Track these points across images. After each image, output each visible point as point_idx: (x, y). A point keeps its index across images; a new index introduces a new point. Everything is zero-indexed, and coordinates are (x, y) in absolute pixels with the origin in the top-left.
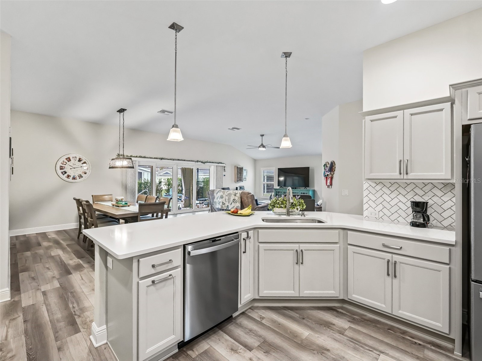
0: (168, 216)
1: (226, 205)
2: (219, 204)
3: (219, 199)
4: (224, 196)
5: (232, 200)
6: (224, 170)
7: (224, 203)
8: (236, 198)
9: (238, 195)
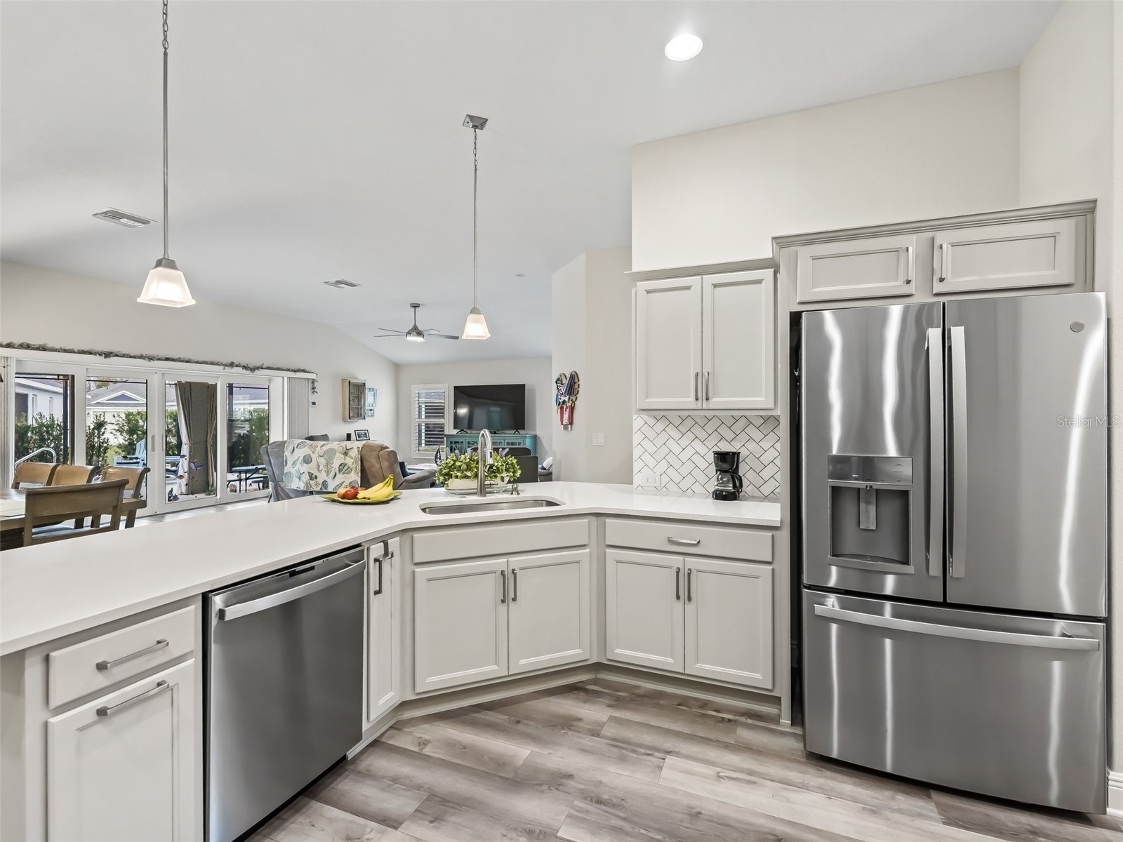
0: (136, 520)
1: (320, 480)
2: (300, 478)
3: (298, 465)
4: (314, 457)
5: (336, 465)
6: (313, 388)
7: (313, 476)
8: (349, 461)
9: (354, 453)
